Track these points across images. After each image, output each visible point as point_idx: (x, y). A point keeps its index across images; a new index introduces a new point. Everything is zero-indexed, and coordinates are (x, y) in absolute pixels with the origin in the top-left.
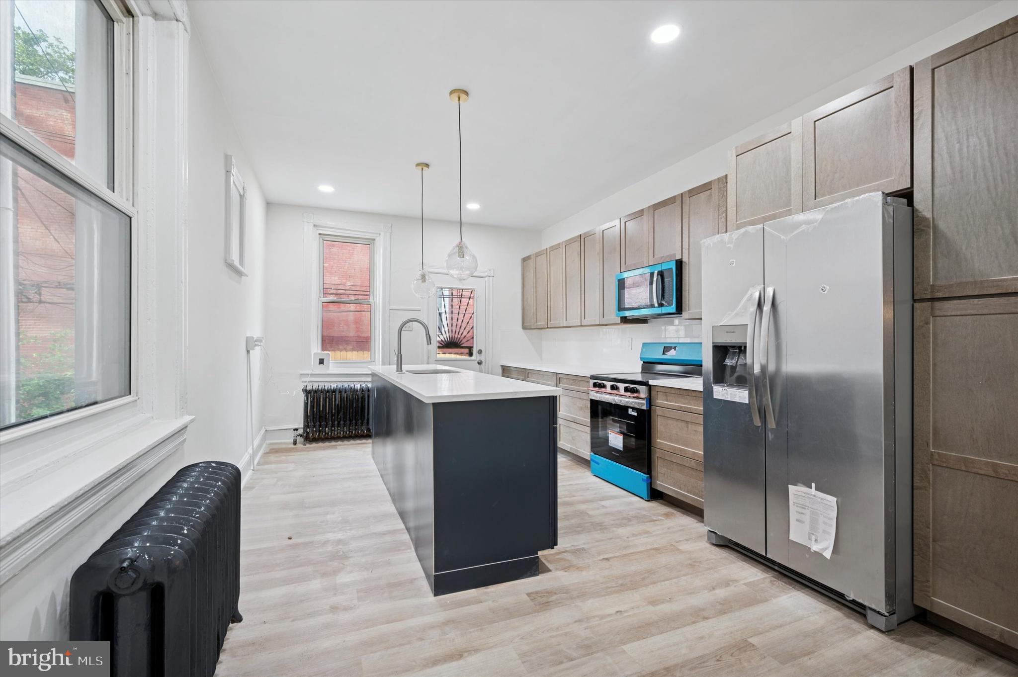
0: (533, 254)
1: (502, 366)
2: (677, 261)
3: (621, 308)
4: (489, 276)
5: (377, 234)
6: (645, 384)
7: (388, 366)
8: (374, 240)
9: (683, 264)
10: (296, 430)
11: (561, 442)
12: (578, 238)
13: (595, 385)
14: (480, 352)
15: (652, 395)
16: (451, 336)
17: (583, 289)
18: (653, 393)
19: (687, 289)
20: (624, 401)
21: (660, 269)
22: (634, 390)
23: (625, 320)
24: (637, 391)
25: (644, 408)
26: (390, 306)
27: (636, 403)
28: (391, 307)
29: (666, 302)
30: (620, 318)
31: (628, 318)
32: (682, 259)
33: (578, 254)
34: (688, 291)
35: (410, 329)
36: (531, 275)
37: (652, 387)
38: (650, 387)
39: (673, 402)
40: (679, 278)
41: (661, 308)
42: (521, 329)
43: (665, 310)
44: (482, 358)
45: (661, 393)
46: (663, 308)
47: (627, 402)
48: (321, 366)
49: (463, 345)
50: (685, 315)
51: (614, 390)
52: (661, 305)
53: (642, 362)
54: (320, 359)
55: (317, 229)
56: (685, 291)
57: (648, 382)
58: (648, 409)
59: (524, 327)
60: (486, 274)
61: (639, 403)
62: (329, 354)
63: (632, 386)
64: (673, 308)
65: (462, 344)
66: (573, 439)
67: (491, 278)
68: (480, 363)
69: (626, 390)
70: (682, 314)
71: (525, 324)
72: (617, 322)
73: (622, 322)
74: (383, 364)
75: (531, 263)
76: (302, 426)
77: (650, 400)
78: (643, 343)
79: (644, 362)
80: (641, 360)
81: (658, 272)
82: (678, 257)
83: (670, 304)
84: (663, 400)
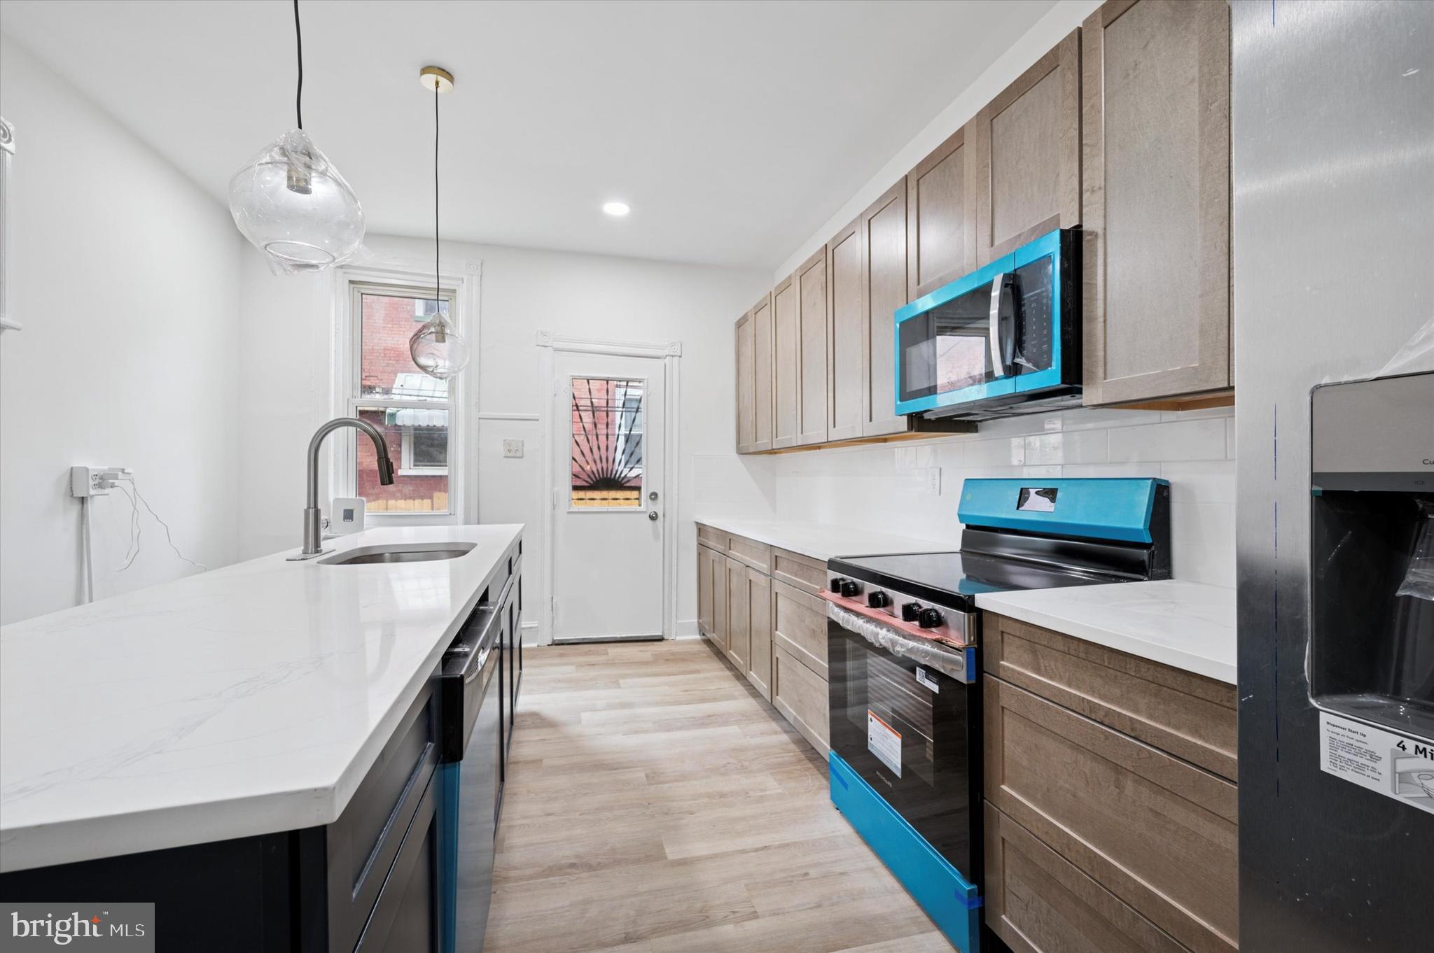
0: (751, 310)
1: (697, 523)
2: (1064, 233)
3: (905, 394)
4: (673, 356)
5: (459, 279)
6: (965, 604)
7: (477, 526)
8: (454, 291)
9: (1086, 238)
11: (778, 697)
12: (821, 254)
13: (835, 586)
14: (654, 496)
15: (986, 640)
16: (605, 468)
17: (831, 362)
18: (988, 635)
19: (1100, 312)
20: (902, 645)
21: (1010, 269)
22: (930, 617)
23: (919, 423)
24: (938, 622)
25: (961, 676)
26: (479, 411)
27: (934, 656)
28: (483, 414)
29: (1028, 360)
30: (906, 417)
31: (926, 416)
32: (1080, 226)
33: (822, 289)
34: (1101, 320)
35: (518, 454)
36: (748, 351)
37: (985, 616)
38: (980, 618)
39: (1060, 680)
40: (1070, 283)
41: (1012, 380)
42: (737, 455)
43: (1026, 383)
44: (658, 508)
45: (1018, 642)
46: (1019, 378)
47: (911, 650)
48: (348, 523)
49: (628, 485)
50: (1091, 394)
51: (878, 606)
52: (1013, 370)
53: (964, 526)
54: (345, 511)
55: (345, 273)
56: (1093, 319)
57: (972, 598)
58: (973, 681)
59: (741, 452)
60: (666, 352)
61: (945, 660)
62: (362, 500)
63: (926, 604)
64: (1052, 376)
65: (626, 482)
66: (800, 701)
67: (676, 359)
68: (653, 518)
69: (909, 613)
70: (1080, 391)
71: (741, 445)
72: (902, 430)
73: (911, 427)
74: (467, 522)
75: (749, 328)
77: (978, 655)
78: (966, 480)
79: (968, 527)
80: (961, 522)
81: (1006, 277)
82: (1069, 223)
83: (1042, 364)
84: (1022, 666)
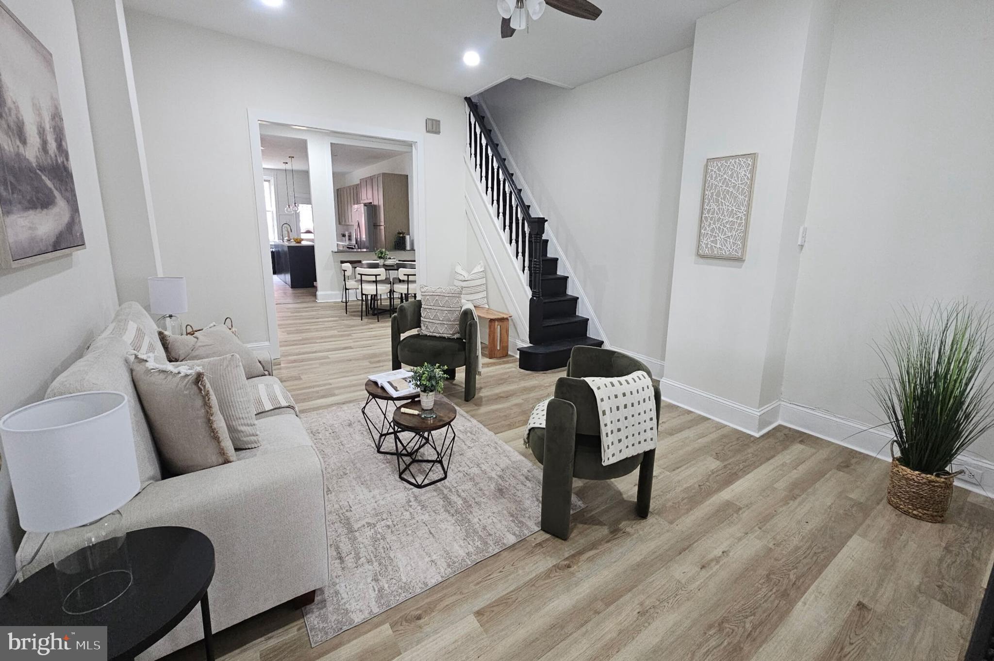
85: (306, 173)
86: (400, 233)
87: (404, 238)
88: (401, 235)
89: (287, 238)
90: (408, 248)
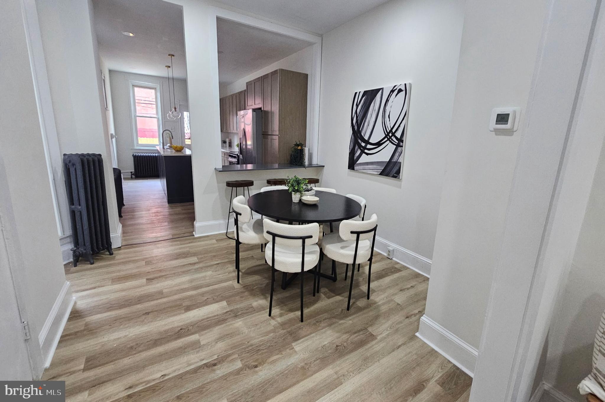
10: (131, 172)
76: (134, 171)
85: (184, 82)
86: (298, 145)
87: (302, 151)
88: (299, 148)
89: (169, 145)
90: (307, 163)
